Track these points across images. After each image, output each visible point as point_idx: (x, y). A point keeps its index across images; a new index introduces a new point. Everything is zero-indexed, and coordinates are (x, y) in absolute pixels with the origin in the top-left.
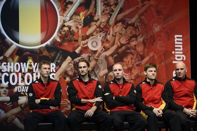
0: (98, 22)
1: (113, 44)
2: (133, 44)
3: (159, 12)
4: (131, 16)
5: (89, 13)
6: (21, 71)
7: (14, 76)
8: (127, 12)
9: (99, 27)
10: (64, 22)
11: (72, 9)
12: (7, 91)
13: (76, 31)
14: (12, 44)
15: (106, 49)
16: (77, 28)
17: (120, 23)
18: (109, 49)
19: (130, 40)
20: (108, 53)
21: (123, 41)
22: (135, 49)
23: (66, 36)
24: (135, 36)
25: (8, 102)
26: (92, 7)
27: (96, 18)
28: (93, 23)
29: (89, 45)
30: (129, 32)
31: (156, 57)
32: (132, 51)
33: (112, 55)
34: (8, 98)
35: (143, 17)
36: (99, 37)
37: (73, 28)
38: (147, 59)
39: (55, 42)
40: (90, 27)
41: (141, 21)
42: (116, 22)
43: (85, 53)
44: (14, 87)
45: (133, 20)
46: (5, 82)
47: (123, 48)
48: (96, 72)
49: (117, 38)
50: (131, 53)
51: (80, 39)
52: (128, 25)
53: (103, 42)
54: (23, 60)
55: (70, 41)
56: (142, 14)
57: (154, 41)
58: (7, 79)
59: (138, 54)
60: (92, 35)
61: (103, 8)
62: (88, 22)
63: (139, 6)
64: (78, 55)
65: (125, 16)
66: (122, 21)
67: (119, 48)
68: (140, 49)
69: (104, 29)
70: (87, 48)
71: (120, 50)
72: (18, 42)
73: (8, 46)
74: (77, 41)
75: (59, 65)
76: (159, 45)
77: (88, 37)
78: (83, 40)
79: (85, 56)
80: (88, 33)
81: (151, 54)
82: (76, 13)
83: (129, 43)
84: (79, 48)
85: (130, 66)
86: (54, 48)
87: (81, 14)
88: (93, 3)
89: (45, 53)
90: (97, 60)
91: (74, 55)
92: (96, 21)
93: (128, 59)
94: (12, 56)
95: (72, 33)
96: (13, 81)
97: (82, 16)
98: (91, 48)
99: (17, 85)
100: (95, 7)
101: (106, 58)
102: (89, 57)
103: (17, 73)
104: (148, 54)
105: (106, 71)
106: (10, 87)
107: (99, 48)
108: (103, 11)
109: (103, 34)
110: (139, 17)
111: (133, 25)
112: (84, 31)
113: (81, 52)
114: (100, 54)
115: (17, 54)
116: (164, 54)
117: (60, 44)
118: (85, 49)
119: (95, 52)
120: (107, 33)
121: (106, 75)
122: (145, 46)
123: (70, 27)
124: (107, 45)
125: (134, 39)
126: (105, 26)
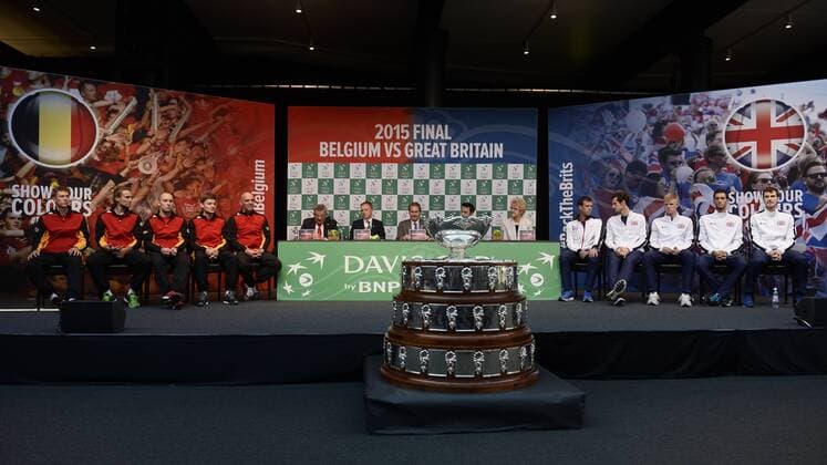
0: (154, 139)
1: (173, 167)
2: (200, 168)
3: (235, 131)
4: (199, 132)
5: (141, 126)
6: (40, 197)
7: (30, 203)
8: (193, 129)
9: (154, 144)
10: (105, 135)
11: (116, 121)
12: (20, 222)
13: (122, 147)
14: (28, 161)
15: (163, 173)
16: (124, 144)
17: (183, 142)
18: (166, 173)
19: (195, 163)
20: (166, 178)
21: (187, 164)
22: (203, 175)
23: (107, 153)
24: (204, 159)
25: (21, 237)
26: (145, 118)
27: (150, 134)
28: (146, 139)
29: (140, 167)
30: (195, 153)
31: (230, 185)
32: (198, 176)
33: (171, 181)
34: (22, 232)
35: (213, 136)
36: (155, 158)
37: (118, 145)
38: (218, 187)
39: (90, 160)
40: (141, 144)
41: (212, 140)
42: (178, 140)
43: (133, 176)
44: (30, 217)
45: (201, 139)
46: (17, 210)
47: (187, 173)
48: (150, 202)
49: (179, 160)
50: (197, 179)
51: (128, 158)
52: (194, 145)
53: (159, 164)
54: (45, 182)
55: (112, 160)
56: (214, 132)
57: (228, 166)
58: (20, 206)
59: (207, 181)
60: (144, 154)
61: (161, 121)
62: (138, 138)
63: (210, 122)
64: (125, 179)
65: (190, 133)
66: (187, 139)
67: (180, 172)
68: (209, 175)
69: (162, 148)
70: (137, 170)
71: (182, 176)
72: (37, 158)
73: (23, 163)
74: (123, 161)
75: (96, 191)
76: (235, 172)
77: (138, 157)
78: (131, 159)
79: (132, 180)
80: (138, 152)
81: (224, 182)
82: (123, 125)
83: (194, 167)
84: (126, 170)
85: (196, 195)
86: (90, 168)
87: (130, 127)
88: (147, 113)
89: (77, 175)
91: (118, 179)
92: (151, 137)
93: (193, 187)
94: (27, 177)
95: (117, 151)
96: (30, 210)
97: (131, 130)
98: (142, 170)
99: (35, 215)
100: (150, 118)
101: (163, 184)
102: (140, 182)
103: (35, 200)
104: (219, 181)
106: (25, 217)
107: (153, 171)
108: (161, 125)
109: (159, 154)
110: (209, 136)
111: (200, 144)
112: (133, 149)
113: (129, 175)
114: (155, 179)
115: (35, 175)
116: (241, 184)
117: (98, 164)
118: (135, 172)
119: (148, 176)
120: (165, 152)
122: (216, 173)
123: (113, 143)
124: (165, 168)
125: (201, 162)
126: (162, 145)
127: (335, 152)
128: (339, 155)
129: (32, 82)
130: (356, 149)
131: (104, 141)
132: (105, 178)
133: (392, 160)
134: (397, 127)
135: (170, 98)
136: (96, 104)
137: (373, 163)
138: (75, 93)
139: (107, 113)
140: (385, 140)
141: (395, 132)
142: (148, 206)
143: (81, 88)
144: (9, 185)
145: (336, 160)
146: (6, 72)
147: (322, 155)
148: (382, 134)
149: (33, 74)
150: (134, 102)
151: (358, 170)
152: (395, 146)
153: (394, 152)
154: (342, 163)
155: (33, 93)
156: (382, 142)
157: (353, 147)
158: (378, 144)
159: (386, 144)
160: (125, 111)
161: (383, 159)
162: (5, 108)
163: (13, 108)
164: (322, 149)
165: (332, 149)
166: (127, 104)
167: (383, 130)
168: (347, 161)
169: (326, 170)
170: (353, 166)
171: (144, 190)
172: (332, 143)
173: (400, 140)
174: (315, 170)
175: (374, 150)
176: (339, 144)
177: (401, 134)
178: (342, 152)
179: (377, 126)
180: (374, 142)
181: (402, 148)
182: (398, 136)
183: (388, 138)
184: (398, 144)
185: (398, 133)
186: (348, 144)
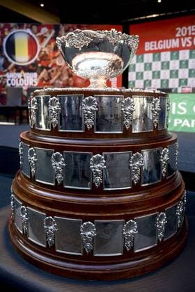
6: (17, 78)
7: (13, 80)
10: (42, 48)
11: (46, 41)
13: (49, 54)
16: (50, 52)
23: (43, 57)
29: (57, 62)
37: (47, 53)
43: (54, 67)
51: (51, 58)
54: (18, 71)
55: (45, 60)
58: (10, 82)
60: (58, 56)
64: (50, 68)
70: (56, 64)
73: (10, 63)
74: (49, 60)
75: (39, 74)
77: (56, 57)
78: (53, 59)
79: (54, 69)
80: (56, 55)
82: (49, 43)
84: (51, 64)
86: (35, 64)
87: (52, 44)
89: (31, 67)
90: (61, 71)
91: (48, 68)
94: (12, 69)
96: (13, 83)
97: (52, 46)
98: (58, 64)
99: (15, 85)
102: (57, 69)
103: (15, 79)
105: (67, 77)
106: (12, 86)
107: (63, 64)
112: (53, 54)
113: (52, 66)
114: (64, 67)
118: (54, 65)
119: (60, 66)
121: (67, 80)
123: (45, 52)
127: (153, 47)
128: (156, 48)
129: (12, 28)
130: (164, 44)
131: (41, 52)
132: (42, 68)
133: (186, 48)
134: (189, 28)
135: (69, 28)
136: (37, 35)
137: (175, 51)
138: (29, 31)
139: (42, 38)
140: (182, 37)
141: (188, 31)
142: (61, 80)
143: (31, 28)
144: (5, 73)
145: (154, 52)
146: (2, 25)
147: (146, 49)
148: (180, 33)
149: (12, 25)
150: (53, 32)
151: (166, 56)
152: (188, 39)
153: (187, 43)
154: (157, 53)
155: (12, 33)
156: (180, 38)
157: (163, 43)
158: (178, 40)
159: (182, 39)
160: (49, 37)
161: (181, 48)
162: (2, 40)
163: (5, 40)
164: (146, 46)
165: (152, 46)
166: (50, 33)
167: (181, 31)
168: (160, 51)
169: (148, 58)
170: (163, 54)
171: (59, 73)
172: (152, 42)
173: (192, 36)
174: (142, 58)
175: (175, 43)
176: (155, 42)
177: (192, 32)
178: (157, 46)
179: (177, 29)
180: (175, 38)
181: (192, 40)
182: (190, 34)
183: (184, 35)
184: (190, 38)
185: (190, 31)
186: (161, 41)
